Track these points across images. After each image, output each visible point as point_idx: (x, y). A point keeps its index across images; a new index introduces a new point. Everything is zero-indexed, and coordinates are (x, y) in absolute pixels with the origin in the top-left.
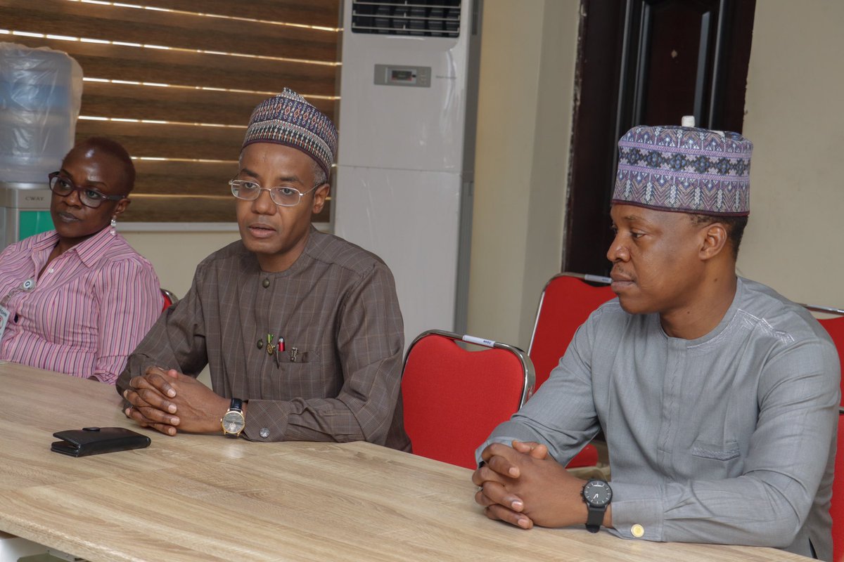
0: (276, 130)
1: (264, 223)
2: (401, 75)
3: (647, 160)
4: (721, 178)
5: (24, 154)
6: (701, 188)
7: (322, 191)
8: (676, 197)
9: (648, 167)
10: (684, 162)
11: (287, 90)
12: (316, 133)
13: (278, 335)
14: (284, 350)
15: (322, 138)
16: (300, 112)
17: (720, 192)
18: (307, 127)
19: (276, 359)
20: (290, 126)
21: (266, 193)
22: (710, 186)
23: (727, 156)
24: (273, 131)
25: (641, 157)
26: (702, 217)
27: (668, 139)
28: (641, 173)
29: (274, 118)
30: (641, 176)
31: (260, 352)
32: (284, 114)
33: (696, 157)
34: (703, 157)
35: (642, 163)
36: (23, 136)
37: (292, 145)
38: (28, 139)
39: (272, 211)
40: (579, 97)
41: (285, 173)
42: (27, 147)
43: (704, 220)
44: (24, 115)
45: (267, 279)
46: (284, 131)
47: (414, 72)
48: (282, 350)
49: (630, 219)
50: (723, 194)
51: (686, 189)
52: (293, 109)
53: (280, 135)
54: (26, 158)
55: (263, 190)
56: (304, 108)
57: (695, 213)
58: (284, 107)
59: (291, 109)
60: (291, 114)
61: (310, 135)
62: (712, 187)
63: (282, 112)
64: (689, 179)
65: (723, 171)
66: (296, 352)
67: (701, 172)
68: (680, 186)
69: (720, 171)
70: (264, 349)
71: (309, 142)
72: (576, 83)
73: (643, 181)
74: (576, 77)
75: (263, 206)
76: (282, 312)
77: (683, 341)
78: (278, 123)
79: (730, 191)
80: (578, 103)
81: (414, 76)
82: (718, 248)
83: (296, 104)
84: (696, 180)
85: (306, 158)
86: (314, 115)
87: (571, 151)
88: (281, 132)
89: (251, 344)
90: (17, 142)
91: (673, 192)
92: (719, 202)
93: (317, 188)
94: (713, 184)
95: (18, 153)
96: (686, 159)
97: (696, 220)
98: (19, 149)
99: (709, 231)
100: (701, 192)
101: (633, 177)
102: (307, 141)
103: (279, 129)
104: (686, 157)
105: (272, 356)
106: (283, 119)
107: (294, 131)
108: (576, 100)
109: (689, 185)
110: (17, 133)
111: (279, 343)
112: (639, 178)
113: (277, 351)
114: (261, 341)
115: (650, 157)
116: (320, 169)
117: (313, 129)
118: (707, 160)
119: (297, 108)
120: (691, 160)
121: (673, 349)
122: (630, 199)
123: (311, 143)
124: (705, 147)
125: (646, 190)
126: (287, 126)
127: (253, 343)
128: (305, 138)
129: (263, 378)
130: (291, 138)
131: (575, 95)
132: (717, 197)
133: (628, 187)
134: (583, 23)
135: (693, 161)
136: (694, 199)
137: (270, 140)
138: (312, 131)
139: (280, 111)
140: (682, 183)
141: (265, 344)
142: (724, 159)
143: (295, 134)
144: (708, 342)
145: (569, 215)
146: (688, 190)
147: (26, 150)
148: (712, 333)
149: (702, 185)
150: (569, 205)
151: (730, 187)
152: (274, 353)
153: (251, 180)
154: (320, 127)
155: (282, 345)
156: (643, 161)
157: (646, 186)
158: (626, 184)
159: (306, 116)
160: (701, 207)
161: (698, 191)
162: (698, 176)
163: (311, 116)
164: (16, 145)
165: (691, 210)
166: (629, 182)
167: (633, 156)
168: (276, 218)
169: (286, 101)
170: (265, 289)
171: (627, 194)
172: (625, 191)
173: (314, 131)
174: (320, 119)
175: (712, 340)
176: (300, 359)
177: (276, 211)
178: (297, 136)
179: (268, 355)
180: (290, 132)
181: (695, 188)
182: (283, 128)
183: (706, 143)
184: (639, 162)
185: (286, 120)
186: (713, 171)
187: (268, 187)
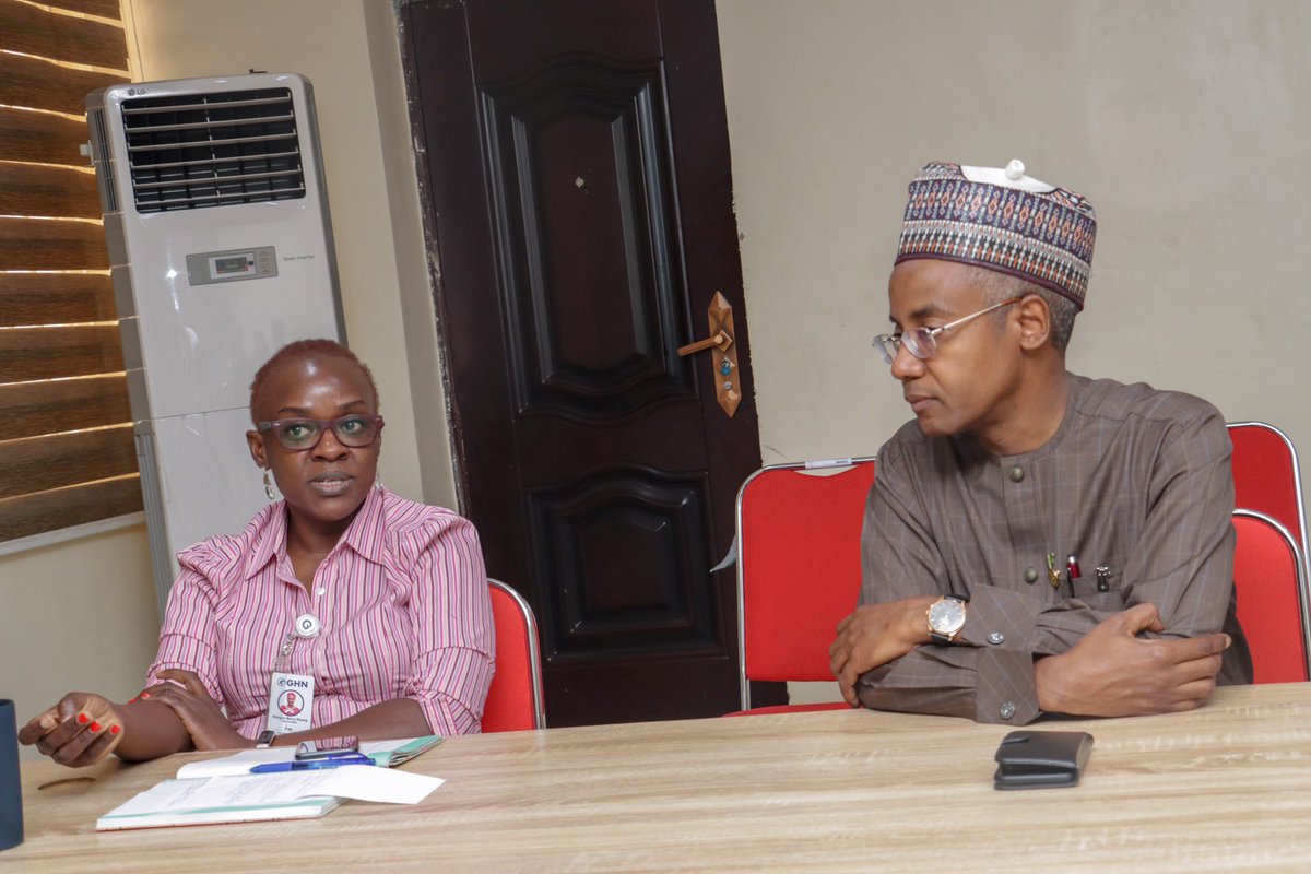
2: (234, 264)
31: (1033, 586)
40: (437, 267)
45: (1017, 466)
47: (250, 258)
66: (1106, 574)
70: (1041, 580)
72: (429, 248)
74: (427, 239)
80: (438, 276)
81: (251, 263)
87: (441, 345)
89: (1009, 579)
105: (1060, 590)
108: (433, 271)
111: (1070, 566)
114: (1031, 569)
127: (1011, 577)
131: (431, 265)
134: (422, 162)
141: (1043, 573)
145: (455, 435)
150: (453, 421)
152: (1060, 583)
179: (1053, 590)
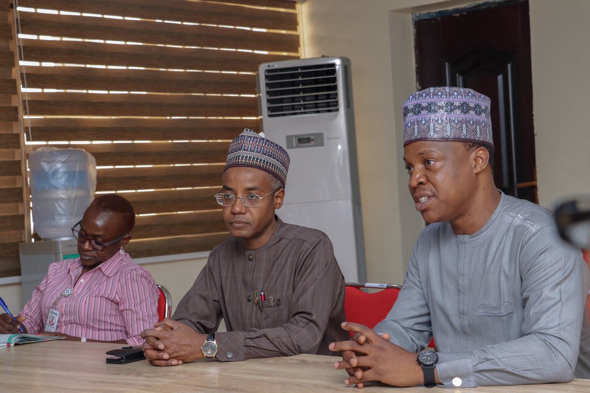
0: (240, 158)
1: (240, 220)
2: (304, 141)
3: (427, 109)
4: (478, 118)
5: (62, 218)
6: (466, 124)
7: (280, 193)
8: (451, 131)
9: (429, 113)
10: (453, 107)
11: (246, 130)
12: (269, 155)
13: (260, 290)
14: (265, 300)
15: (273, 158)
16: (256, 143)
17: (478, 127)
18: (261, 152)
19: (260, 307)
20: (250, 153)
21: (239, 200)
22: (471, 122)
23: (480, 103)
24: (239, 158)
25: (423, 108)
26: (471, 144)
27: (440, 94)
28: (424, 118)
29: (239, 150)
30: (425, 120)
31: (250, 303)
32: (245, 146)
33: (460, 103)
34: (465, 103)
35: (424, 112)
36: (60, 206)
37: (252, 166)
38: (64, 208)
39: (243, 211)
41: (250, 185)
42: (64, 213)
43: (473, 146)
44: (60, 192)
45: (250, 255)
46: (246, 157)
47: (312, 137)
48: (263, 300)
49: (423, 154)
50: (480, 128)
51: (456, 125)
52: (251, 142)
53: (243, 161)
54: (64, 221)
55: (237, 198)
56: (258, 140)
57: (465, 141)
58: (245, 141)
59: (250, 142)
60: (250, 146)
61: (264, 157)
62: (473, 124)
63: (244, 145)
64: (457, 118)
65: (478, 113)
66: (272, 300)
67: (465, 113)
68: (453, 123)
69: (476, 113)
70: (252, 301)
71: (264, 162)
73: (427, 123)
75: (237, 209)
76: (262, 275)
77: (467, 237)
78: (242, 153)
79: (484, 127)
81: (313, 140)
82: (485, 164)
83: (252, 138)
84: (463, 119)
85: (263, 173)
86: (265, 144)
88: (244, 158)
89: (244, 299)
90: (57, 211)
91: (448, 128)
92: (479, 134)
93: (276, 191)
94: (473, 121)
95: (59, 218)
96: (454, 105)
97: (468, 146)
98: (59, 215)
99: (477, 154)
100: (466, 127)
101: (419, 122)
102: (262, 162)
103: (243, 157)
104: (454, 103)
105: (258, 305)
106: (244, 150)
107: (252, 157)
109: (458, 123)
110: (57, 205)
111: (261, 295)
112: (423, 122)
113: (260, 301)
114: (250, 296)
115: (429, 107)
116: (275, 179)
117: (266, 153)
118: (467, 105)
119: (253, 141)
120: (457, 105)
121: (461, 243)
122: (419, 137)
123: (265, 163)
124: (465, 96)
125: (429, 129)
126: (248, 154)
127: (245, 299)
128: (261, 160)
129: (253, 321)
130: (251, 162)
132: (476, 131)
133: (416, 130)
135: (459, 106)
136: (462, 132)
137: (237, 165)
138: (265, 154)
139: (242, 145)
140: (454, 121)
141: (253, 298)
142: (478, 105)
143: (254, 158)
144: (482, 235)
146: (458, 126)
147: (64, 215)
148: (484, 228)
149: (467, 122)
151: (483, 125)
152: (258, 302)
153: (229, 193)
154: (271, 151)
155: (263, 297)
156: (424, 111)
157: (429, 126)
158: (414, 128)
159: (260, 146)
160: (468, 137)
161: (464, 126)
162: (463, 116)
163: (264, 145)
164: (56, 213)
165: (462, 139)
166: (416, 126)
167: (417, 109)
168: (248, 216)
169: (246, 138)
170: (251, 262)
171: (416, 135)
172: (414, 133)
173: (267, 154)
174: (271, 146)
175: (484, 233)
176: (275, 304)
177: (247, 212)
178: (255, 160)
179: (255, 305)
180: (250, 158)
181: (462, 124)
182: (245, 156)
183: (466, 94)
184: (422, 111)
185: (247, 150)
186: (472, 112)
187: (240, 195)
